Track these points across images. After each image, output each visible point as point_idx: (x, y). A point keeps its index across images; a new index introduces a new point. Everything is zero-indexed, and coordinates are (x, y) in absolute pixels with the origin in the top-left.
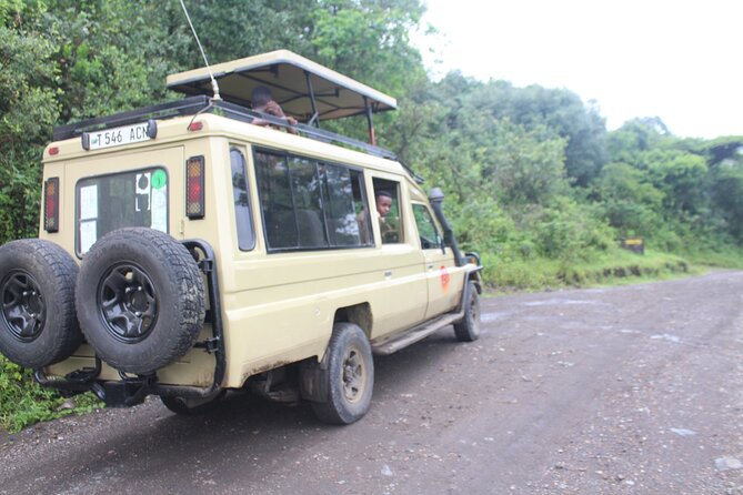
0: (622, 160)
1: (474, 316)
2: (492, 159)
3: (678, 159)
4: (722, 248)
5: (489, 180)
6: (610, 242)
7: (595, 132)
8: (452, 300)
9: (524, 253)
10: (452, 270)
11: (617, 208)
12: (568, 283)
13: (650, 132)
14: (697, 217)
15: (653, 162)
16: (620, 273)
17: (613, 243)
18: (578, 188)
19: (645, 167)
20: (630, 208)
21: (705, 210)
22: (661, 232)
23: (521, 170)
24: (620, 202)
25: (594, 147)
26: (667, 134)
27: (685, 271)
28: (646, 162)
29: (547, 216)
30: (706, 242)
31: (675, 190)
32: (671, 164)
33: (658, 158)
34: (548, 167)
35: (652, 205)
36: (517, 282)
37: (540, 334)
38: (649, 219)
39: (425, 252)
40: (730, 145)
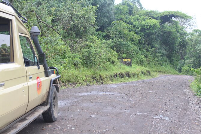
0: (121, 19)
1: (55, 106)
2: (58, 14)
3: (147, 21)
4: (164, 64)
5: (57, 25)
6: (116, 60)
7: (109, 4)
8: (43, 98)
9: (75, 65)
10: (43, 79)
11: (118, 43)
12: (97, 81)
13: (134, 6)
14: (154, 49)
15: (135, 21)
16: (121, 76)
17: (117, 60)
18: (100, 32)
19: (132, 24)
20: (124, 43)
21: (158, 46)
22: (137, 55)
23: (74, 21)
24: (120, 40)
25: (108, 12)
26: (142, 8)
27: (149, 75)
28: (132, 21)
29: (87, 45)
30: (157, 61)
31: (144, 36)
32: (143, 23)
33: (138, 19)
34: (87, 20)
35: (134, 42)
36: (72, 80)
37: (93, 116)
38: (132, 49)
39: (27, 68)
40: (169, 16)
